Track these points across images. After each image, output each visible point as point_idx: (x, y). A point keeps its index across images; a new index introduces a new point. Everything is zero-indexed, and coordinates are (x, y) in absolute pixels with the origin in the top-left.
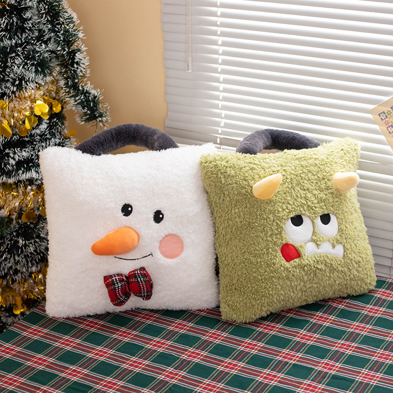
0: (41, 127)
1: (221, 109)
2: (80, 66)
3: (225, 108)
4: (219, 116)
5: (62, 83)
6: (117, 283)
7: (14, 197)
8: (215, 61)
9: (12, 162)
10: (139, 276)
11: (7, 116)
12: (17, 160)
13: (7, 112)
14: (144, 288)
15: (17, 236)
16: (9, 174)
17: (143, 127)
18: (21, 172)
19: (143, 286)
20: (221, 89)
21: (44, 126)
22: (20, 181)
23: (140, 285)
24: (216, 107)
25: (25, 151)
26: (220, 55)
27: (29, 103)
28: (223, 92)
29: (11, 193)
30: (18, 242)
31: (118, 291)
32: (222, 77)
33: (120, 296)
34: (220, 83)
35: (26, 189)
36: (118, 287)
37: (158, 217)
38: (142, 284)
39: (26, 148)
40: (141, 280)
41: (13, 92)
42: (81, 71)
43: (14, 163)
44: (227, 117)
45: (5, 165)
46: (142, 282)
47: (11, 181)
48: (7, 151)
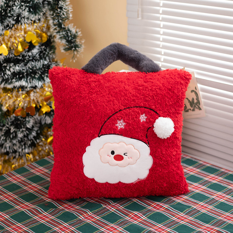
0: (33, 51)
1: (161, 48)
2: (62, 10)
3: (164, 47)
4: (159, 53)
7: (10, 98)
8: (157, 12)
9: (8, 73)
11: (6, 41)
12: (12, 72)
13: (6, 38)
15: (11, 125)
16: (6, 81)
18: (14, 80)
20: (162, 33)
21: (35, 51)
22: (15, 87)
24: (158, 46)
25: (18, 66)
26: (161, 7)
27: (23, 33)
28: (163, 35)
29: (7, 95)
32: (162, 23)
34: (161, 28)
35: (18, 93)
39: (20, 64)
41: (13, 25)
42: (63, 14)
44: (165, 54)
45: (4, 75)
47: (9, 86)
48: (5, 65)
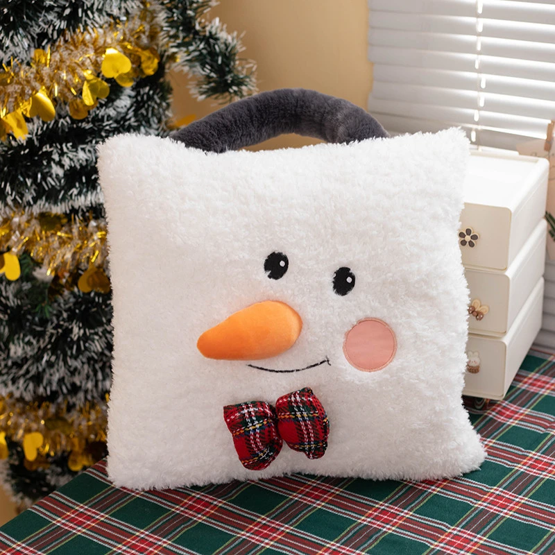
0: (118, 103)
1: (480, 71)
3: (485, 68)
4: (474, 85)
5: (162, 17)
6: (252, 422)
7: (63, 242)
9: (56, 170)
10: (298, 407)
11: (46, 78)
12: (67, 167)
13: (46, 70)
14: (308, 434)
15: (70, 319)
16: (53, 196)
17: (314, 95)
18: (75, 191)
19: (307, 430)
20: (480, 29)
21: (124, 102)
22: (74, 211)
23: (300, 426)
24: (469, 66)
25: (83, 149)
27: (91, 54)
28: (483, 36)
29: (56, 233)
30: (71, 331)
31: (255, 439)
33: (259, 449)
34: (478, 16)
35: (87, 226)
36: (254, 430)
37: (343, 281)
38: (306, 425)
39: (87, 143)
40: (303, 417)
41: (61, 32)
43: (61, 172)
44: (491, 87)
45: (44, 178)
46: (304, 421)
47: (58, 209)
48: (46, 148)
